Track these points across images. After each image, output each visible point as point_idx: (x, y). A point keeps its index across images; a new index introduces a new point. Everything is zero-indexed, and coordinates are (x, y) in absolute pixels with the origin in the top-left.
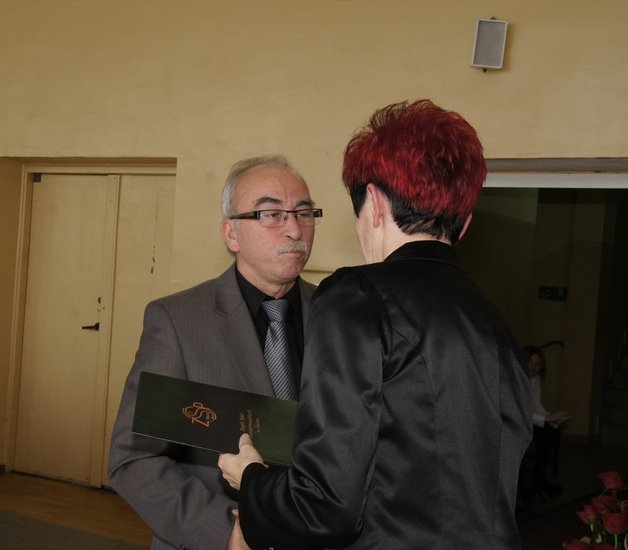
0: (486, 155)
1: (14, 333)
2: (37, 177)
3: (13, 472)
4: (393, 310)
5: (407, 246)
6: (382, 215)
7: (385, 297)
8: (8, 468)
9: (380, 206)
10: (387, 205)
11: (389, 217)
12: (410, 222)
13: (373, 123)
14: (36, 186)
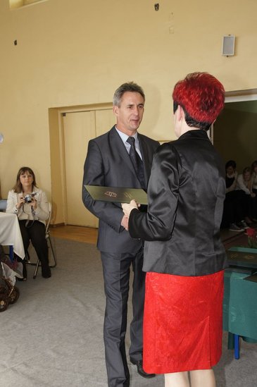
0: (226, 91)
1: (62, 174)
2: (64, 115)
3: (68, 225)
4: (183, 160)
5: (189, 132)
6: (181, 117)
7: (181, 155)
8: (66, 224)
9: (181, 114)
10: (184, 115)
11: (184, 120)
12: (191, 123)
13: (186, 78)
14: (64, 118)
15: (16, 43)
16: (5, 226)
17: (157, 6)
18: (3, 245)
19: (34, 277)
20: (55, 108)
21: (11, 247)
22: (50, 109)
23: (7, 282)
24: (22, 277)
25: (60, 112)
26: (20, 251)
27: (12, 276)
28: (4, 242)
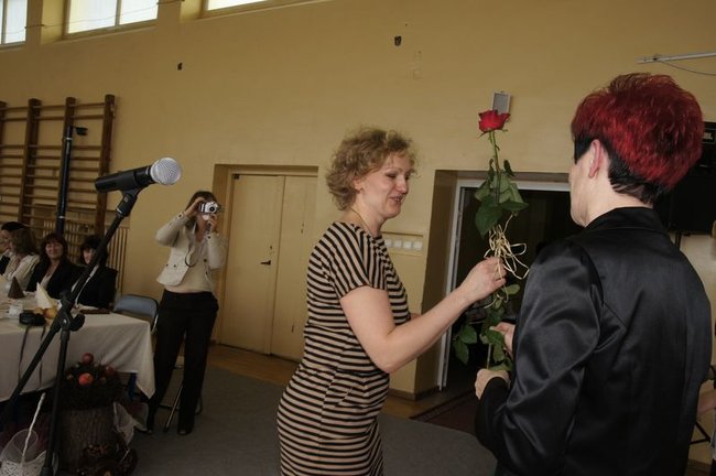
2: (237, 176)
14: (237, 181)
15: (180, 67)
16: (128, 340)
17: (398, 40)
18: (119, 371)
19: (166, 430)
20: (225, 165)
21: (133, 377)
22: (216, 166)
23: (119, 438)
24: (145, 429)
25: (231, 172)
26: (146, 383)
27: (129, 426)
28: (123, 365)
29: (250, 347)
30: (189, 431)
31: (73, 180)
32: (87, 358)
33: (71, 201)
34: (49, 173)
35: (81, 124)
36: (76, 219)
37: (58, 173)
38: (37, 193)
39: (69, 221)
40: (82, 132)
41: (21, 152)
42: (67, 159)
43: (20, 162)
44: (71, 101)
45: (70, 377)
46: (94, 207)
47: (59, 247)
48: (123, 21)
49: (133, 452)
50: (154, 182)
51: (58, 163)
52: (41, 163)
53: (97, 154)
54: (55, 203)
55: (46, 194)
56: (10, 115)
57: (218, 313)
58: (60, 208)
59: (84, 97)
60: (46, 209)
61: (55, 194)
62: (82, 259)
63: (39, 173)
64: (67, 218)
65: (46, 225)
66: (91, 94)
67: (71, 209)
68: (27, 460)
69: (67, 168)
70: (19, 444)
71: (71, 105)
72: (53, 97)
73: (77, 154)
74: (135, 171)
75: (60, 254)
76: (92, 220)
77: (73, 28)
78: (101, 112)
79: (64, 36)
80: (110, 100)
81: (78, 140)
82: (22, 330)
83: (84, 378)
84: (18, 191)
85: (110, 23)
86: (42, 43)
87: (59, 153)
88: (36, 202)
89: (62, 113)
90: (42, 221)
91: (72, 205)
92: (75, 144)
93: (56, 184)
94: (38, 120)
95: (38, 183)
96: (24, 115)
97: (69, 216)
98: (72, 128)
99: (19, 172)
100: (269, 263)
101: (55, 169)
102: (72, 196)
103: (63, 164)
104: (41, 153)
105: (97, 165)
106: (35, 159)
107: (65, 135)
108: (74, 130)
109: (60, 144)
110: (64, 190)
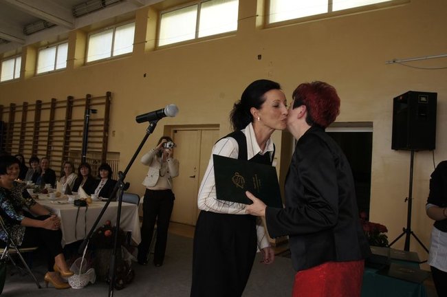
2: (176, 132)
14: (176, 134)
15: (145, 76)
16: (127, 214)
17: (260, 57)
18: (124, 230)
21: (130, 233)
22: (165, 126)
23: (126, 263)
25: (173, 129)
26: (137, 237)
27: (130, 258)
28: (125, 227)
29: (185, 222)
30: (161, 265)
31: (90, 137)
32: (108, 223)
33: (89, 148)
34: (77, 134)
35: (94, 107)
36: (91, 157)
37: (82, 134)
38: (71, 144)
39: (88, 159)
40: (94, 111)
41: (63, 124)
42: (87, 127)
43: (63, 129)
44: (89, 96)
45: (100, 232)
46: (101, 150)
47: (87, 170)
48: (115, 55)
49: (133, 271)
50: (166, 116)
51: (82, 128)
52: (73, 129)
53: (102, 123)
54: (80, 149)
55: (76, 145)
56: (58, 105)
57: (174, 201)
58: (83, 151)
59: (95, 94)
60: (76, 153)
61: (81, 145)
62: (99, 175)
63: (72, 134)
64: (87, 157)
65: (76, 161)
66: (99, 92)
67: (89, 152)
68: (82, 273)
69: (87, 130)
70: (78, 265)
71: (89, 98)
72: (79, 94)
73: (91, 123)
74: (156, 111)
75: (87, 173)
76: (100, 157)
77: (90, 59)
78: (104, 101)
79: (85, 63)
80: (109, 94)
81: (92, 116)
82: (77, 208)
83: (107, 233)
84: (62, 144)
85: (108, 55)
86: (74, 68)
87: (82, 123)
88: (71, 149)
89: (84, 103)
90: (74, 159)
91: (89, 150)
92: (90, 118)
93: (81, 139)
94: (72, 107)
95: (72, 139)
96: (65, 104)
97: (88, 156)
98: (89, 110)
99: (63, 134)
100: (194, 177)
101: (80, 131)
102: (89, 145)
103: (85, 129)
104: (73, 123)
105: (102, 128)
106: (70, 127)
107: (86, 113)
108: (91, 111)
109: (83, 118)
110: (85, 143)
